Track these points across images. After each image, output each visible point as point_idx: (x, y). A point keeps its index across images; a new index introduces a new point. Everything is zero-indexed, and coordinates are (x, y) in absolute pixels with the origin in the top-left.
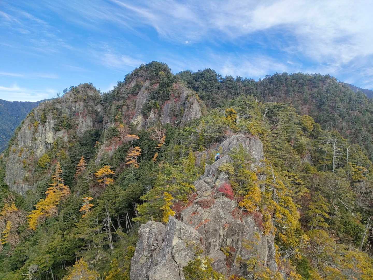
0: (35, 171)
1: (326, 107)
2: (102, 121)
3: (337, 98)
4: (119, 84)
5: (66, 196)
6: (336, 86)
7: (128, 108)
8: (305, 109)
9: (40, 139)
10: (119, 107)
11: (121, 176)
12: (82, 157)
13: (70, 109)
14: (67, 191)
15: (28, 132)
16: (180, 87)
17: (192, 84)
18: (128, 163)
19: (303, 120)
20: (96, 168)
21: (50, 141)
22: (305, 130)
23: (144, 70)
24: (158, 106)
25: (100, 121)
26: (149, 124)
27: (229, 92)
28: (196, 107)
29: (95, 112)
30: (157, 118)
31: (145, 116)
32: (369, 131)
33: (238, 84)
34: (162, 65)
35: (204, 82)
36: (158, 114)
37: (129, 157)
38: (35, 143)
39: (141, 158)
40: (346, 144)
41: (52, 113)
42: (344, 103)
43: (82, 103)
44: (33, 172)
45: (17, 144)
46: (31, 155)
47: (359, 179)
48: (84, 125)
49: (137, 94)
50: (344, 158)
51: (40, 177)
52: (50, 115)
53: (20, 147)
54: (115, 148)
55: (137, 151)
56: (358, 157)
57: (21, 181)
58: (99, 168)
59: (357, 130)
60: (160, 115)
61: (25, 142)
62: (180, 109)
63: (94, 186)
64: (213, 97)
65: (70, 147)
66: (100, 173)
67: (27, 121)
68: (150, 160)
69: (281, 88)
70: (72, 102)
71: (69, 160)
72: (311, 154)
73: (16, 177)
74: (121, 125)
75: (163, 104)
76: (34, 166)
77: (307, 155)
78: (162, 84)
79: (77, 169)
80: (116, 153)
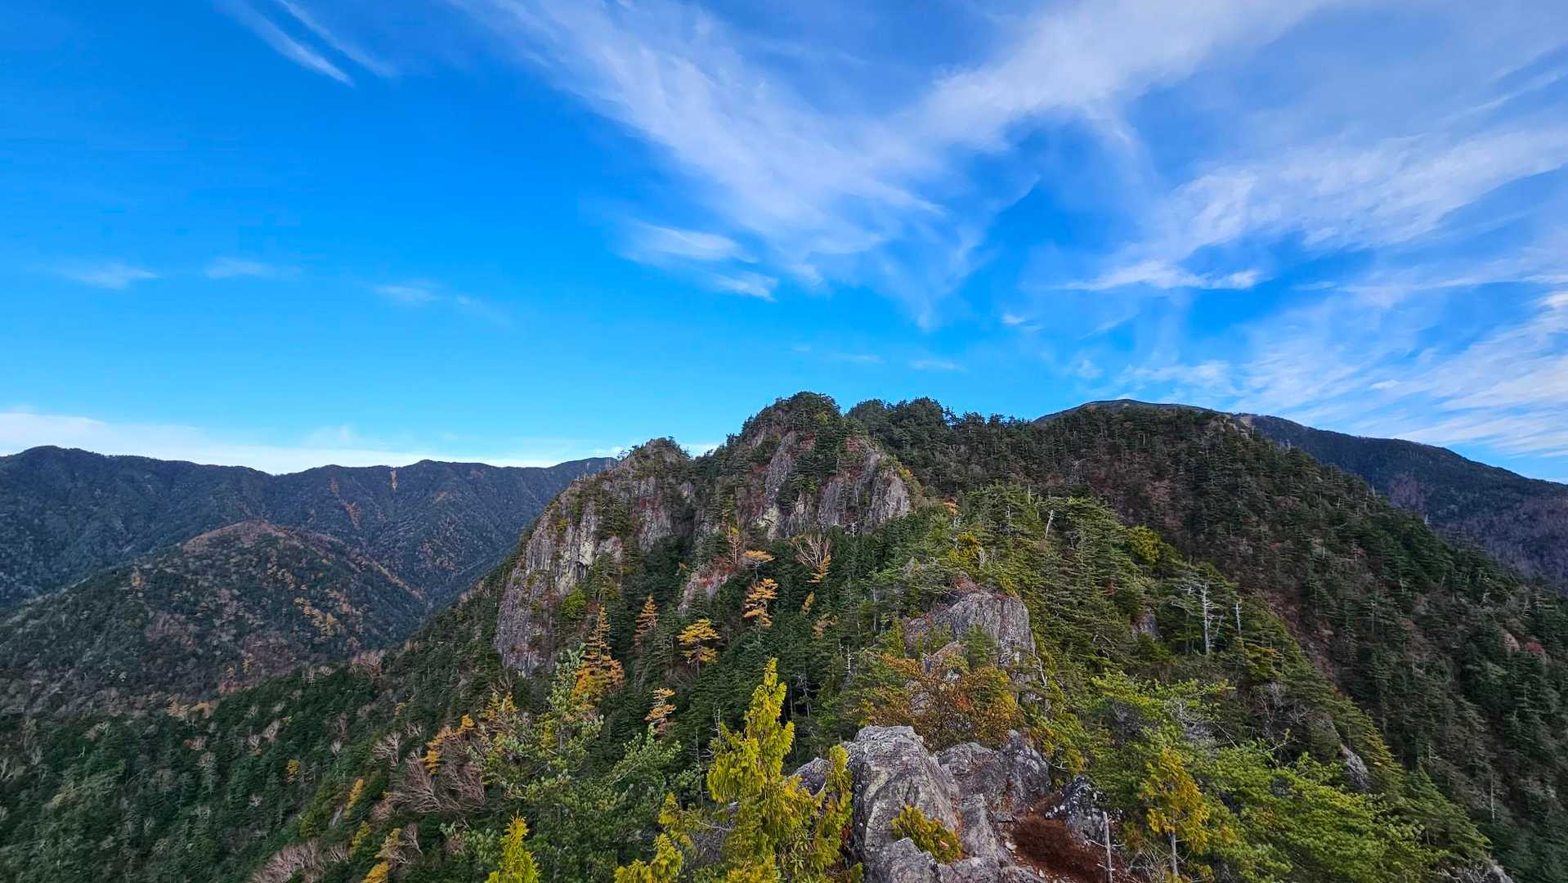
0: (554, 626)
1: (1213, 487)
2: (692, 518)
3: (1239, 465)
4: (731, 439)
5: (616, 683)
6: (1235, 437)
7: (749, 491)
8: (1162, 491)
9: (567, 556)
10: (730, 490)
11: (734, 645)
12: (650, 598)
13: (629, 492)
14: (618, 673)
15: (546, 542)
16: (862, 447)
17: (887, 433)
18: (749, 614)
19: (1134, 539)
20: (681, 626)
21: (587, 560)
22: (1140, 559)
23: (783, 411)
24: (813, 487)
25: (686, 518)
26: (794, 526)
27: (974, 450)
28: (897, 490)
29: (677, 499)
30: (810, 514)
31: (785, 509)
32: (1329, 546)
33: (994, 431)
34: (821, 400)
35: (913, 428)
36: (813, 505)
37: (750, 602)
38: (558, 565)
39: (777, 605)
40: (1232, 594)
41: (594, 503)
42: (1257, 476)
43: (652, 480)
44: (550, 626)
45: (523, 567)
46: (548, 589)
47: (1266, 675)
48: (654, 526)
49: (768, 461)
50: (1228, 626)
51: (563, 639)
52: (591, 505)
53: (528, 572)
54: (721, 581)
55: (767, 588)
56: (1259, 625)
57: (526, 646)
58: (687, 625)
59: (1299, 542)
60: (817, 508)
61: (538, 564)
62: (861, 495)
63: (675, 665)
64: (937, 460)
65: (625, 575)
66: (689, 635)
67: (546, 520)
68: (797, 609)
69: (1097, 441)
70: (633, 477)
71: (622, 603)
72: (1156, 613)
73: (516, 636)
74: (734, 530)
75: (825, 484)
76: (553, 615)
77: (1147, 616)
78: (821, 439)
79: (639, 624)
80: (721, 592)
